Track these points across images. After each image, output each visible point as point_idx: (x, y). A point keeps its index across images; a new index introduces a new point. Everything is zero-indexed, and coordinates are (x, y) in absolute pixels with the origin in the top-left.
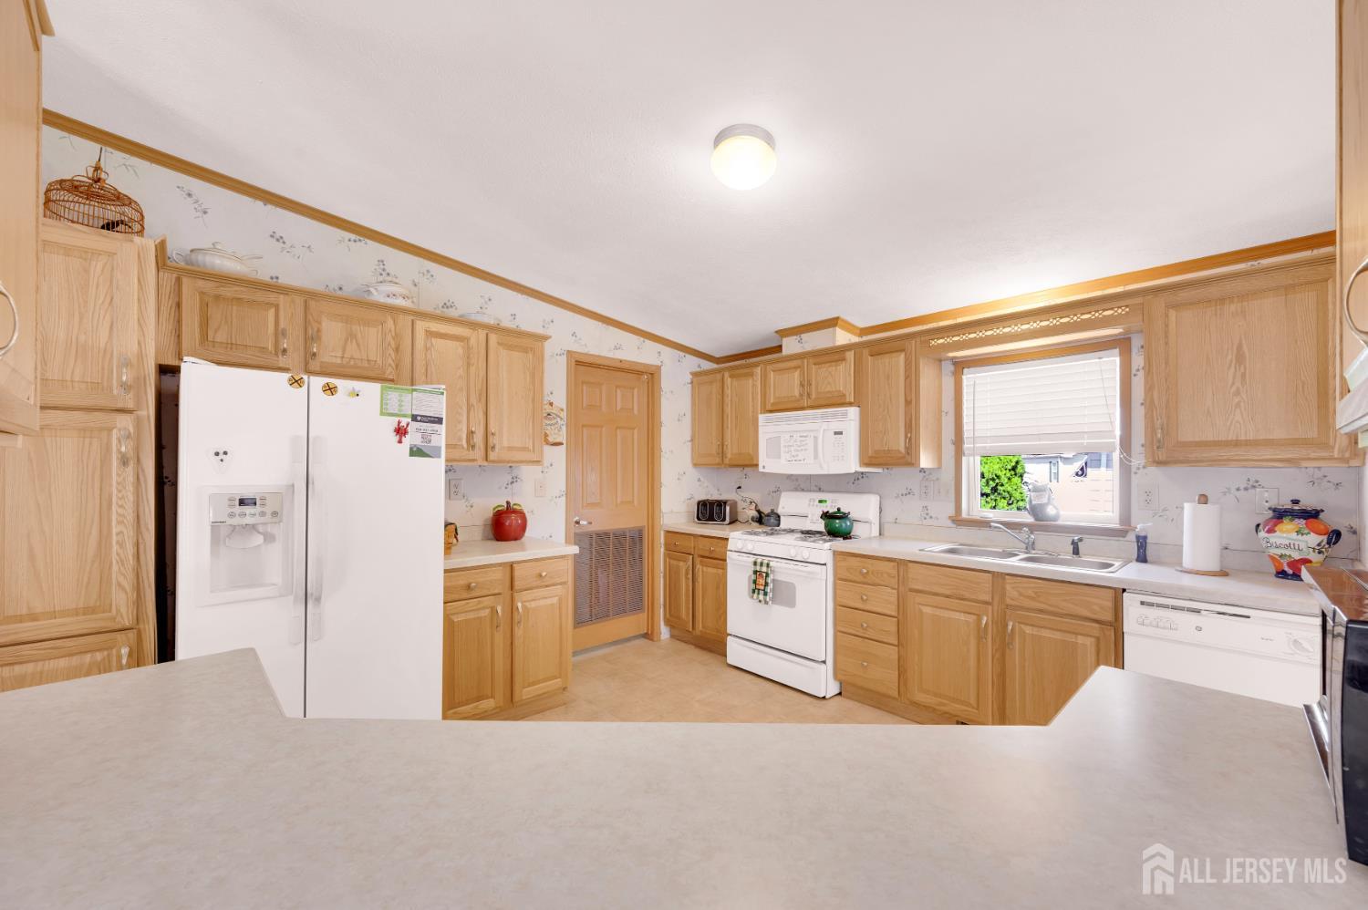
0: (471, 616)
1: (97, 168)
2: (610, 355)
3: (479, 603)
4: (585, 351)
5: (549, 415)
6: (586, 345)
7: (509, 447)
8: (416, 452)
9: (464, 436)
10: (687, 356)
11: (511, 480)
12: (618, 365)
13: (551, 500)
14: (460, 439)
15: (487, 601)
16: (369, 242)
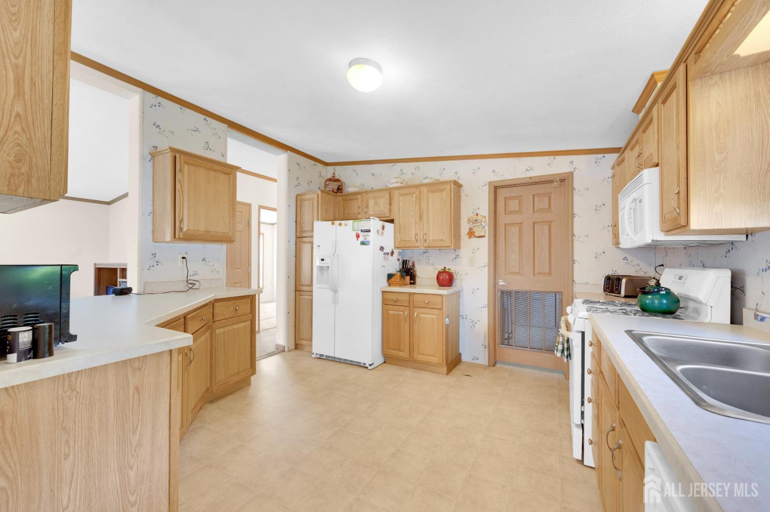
0: (396, 313)
1: (334, 174)
2: (523, 176)
3: (399, 308)
4: (502, 179)
5: (476, 221)
6: (502, 175)
7: (433, 240)
8: (363, 243)
9: (413, 236)
10: (606, 155)
11: (455, 257)
12: (530, 181)
13: (478, 268)
14: (412, 238)
15: (402, 308)
16: (398, 164)
